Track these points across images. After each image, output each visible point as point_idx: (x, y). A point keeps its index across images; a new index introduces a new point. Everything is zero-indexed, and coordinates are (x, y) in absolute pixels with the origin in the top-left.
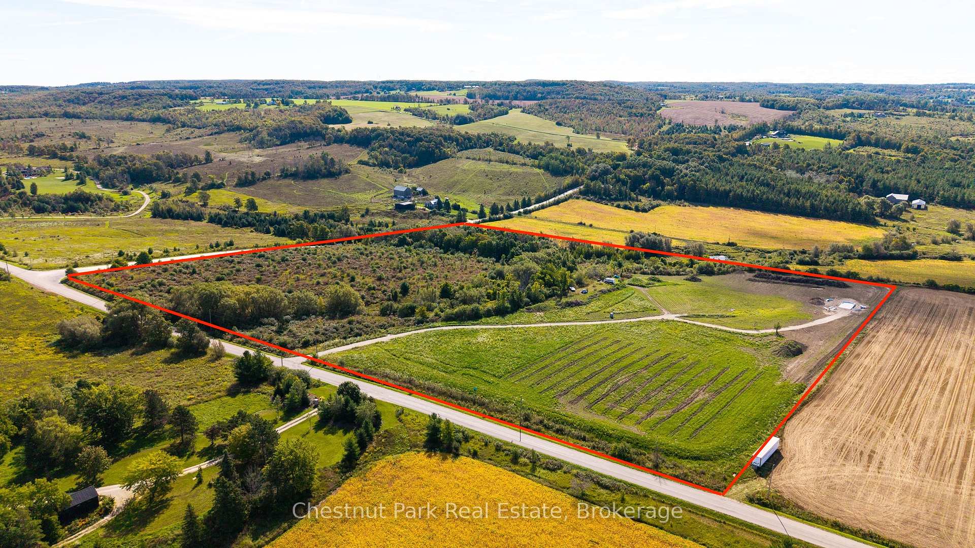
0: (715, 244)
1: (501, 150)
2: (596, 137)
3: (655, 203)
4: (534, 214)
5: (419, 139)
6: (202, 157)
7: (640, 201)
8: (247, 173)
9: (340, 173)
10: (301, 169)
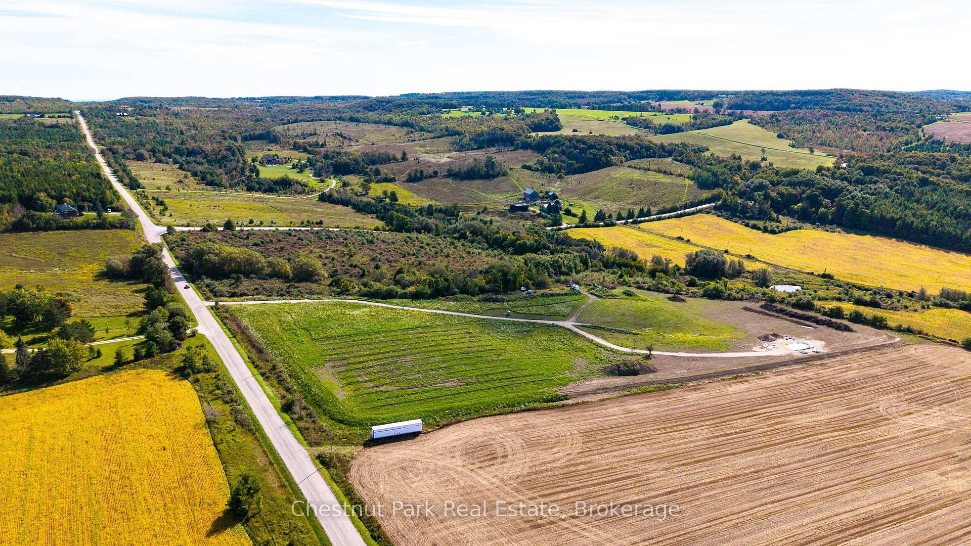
0: (808, 273)
2: (808, 152)
3: (798, 224)
4: (642, 225)
5: (591, 147)
6: (399, 156)
7: (780, 222)
8: (416, 171)
9: (498, 175)
10: (465, 169)
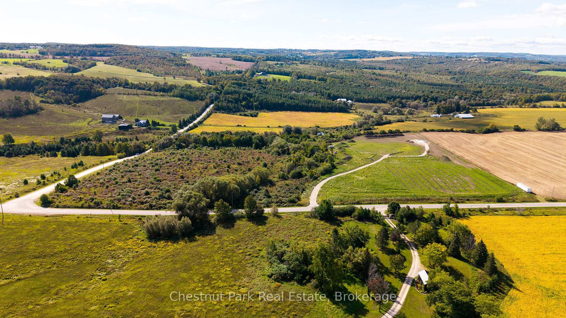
1: (129, 88)
2: (173, 78)
4: (205, 123)
